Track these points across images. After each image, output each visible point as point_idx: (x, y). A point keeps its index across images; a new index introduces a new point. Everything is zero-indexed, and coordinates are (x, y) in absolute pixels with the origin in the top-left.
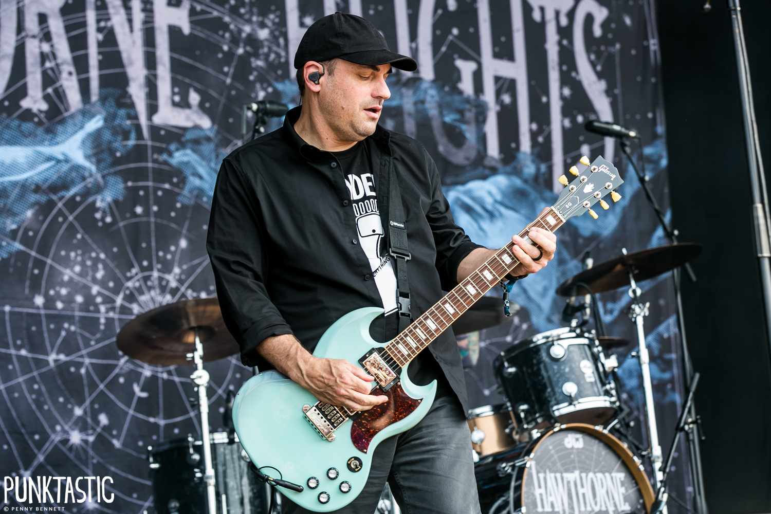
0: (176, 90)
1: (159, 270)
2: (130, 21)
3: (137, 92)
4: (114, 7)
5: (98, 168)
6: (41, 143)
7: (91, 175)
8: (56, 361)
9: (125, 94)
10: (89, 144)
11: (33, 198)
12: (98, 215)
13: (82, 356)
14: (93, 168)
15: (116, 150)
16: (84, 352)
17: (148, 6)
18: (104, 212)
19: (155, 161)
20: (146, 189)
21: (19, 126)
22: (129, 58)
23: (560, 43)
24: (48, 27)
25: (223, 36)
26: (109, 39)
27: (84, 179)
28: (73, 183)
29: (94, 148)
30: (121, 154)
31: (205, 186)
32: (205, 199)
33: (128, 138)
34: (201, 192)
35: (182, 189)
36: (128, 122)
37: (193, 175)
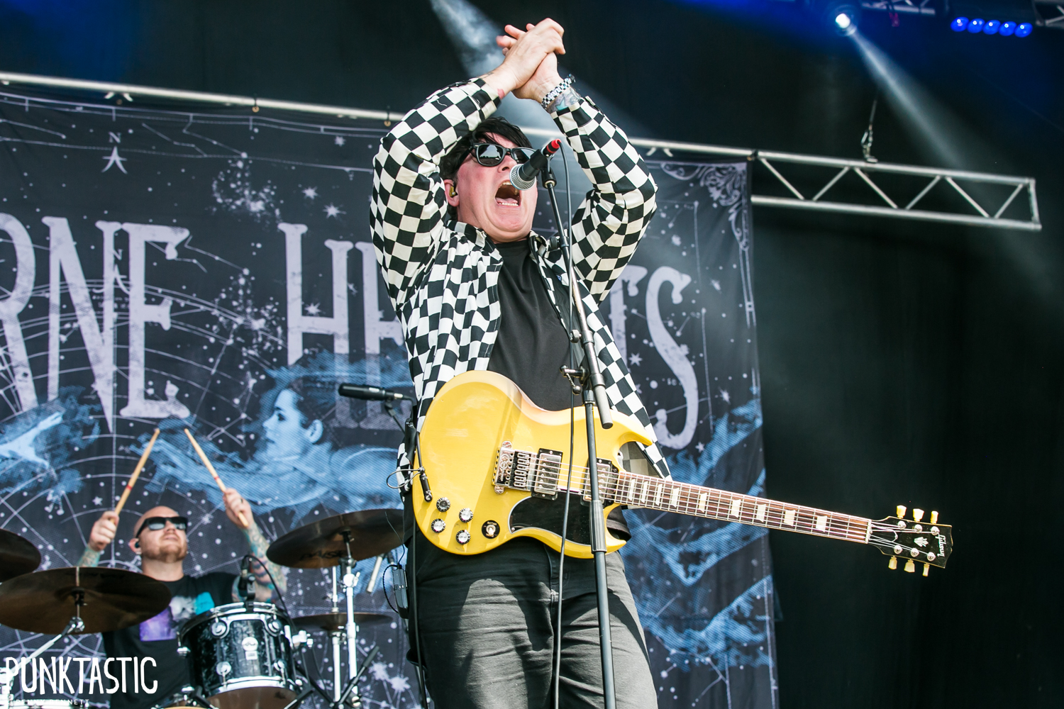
0: (151, 383)
1: (117, 558)
2: (100, 322)
3: (104, 389)
4: (82, 309)
5: (52, 464)
7: (43, 470)
9: (90, 390)
10: (42, 441)
12: (49, 509)
13: (19, 646)
14: (47, 464)
15: (75, 445)
16: (21, 642)
17: (123, 306)
18: (56, 505)
19: (118, 453)
20: (107, 481)
22: (97, 356)
23: (627, 313)
24: (3, 332)
25: (210, 329)
26: (74, 340)
27: (34, 474)
28: (20, 479)
29: (48, 444)
30: (80, 448)
31: (179, 473)
32: (177, 486)
33: (90, 433)
34: (173, 479)
35: (151, 478)
36: (91, 417)
37: (165, 464)
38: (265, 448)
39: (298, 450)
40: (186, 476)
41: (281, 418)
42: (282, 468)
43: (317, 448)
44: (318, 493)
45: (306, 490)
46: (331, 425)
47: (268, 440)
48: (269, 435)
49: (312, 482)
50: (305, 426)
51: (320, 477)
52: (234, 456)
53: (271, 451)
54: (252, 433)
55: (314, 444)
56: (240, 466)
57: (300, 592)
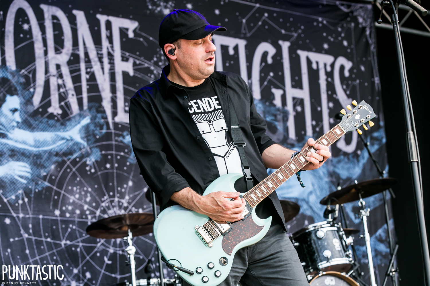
0: (127, 104)
1: (118, 197)
2: (103, 69)
3: (107, 105)
4: (94, 61)
5: (88, 144)
6: (59, 130)
7: (84, 148)
8: (65, 244)
9: (101, 106)
10: (83, 131)
11: (55, 159)
12: (88, 168)
14: (85, 144)
15: (96, 135)
16: (79, 240)
17: (112, 61)
18: (91, 167)
19: (116, 141)
20: (111, 155)
21: (47, 122)
22: (102, 87)
23: (326, 80)
24: (61, 71)
25: (150, 77)
26: (92, 78)
27: (81, 149)
28: (75, 151)
29: (86, 133)
30: (99, 137)
33: (102, 129)
35: (130, 155)
36: (102, 121)
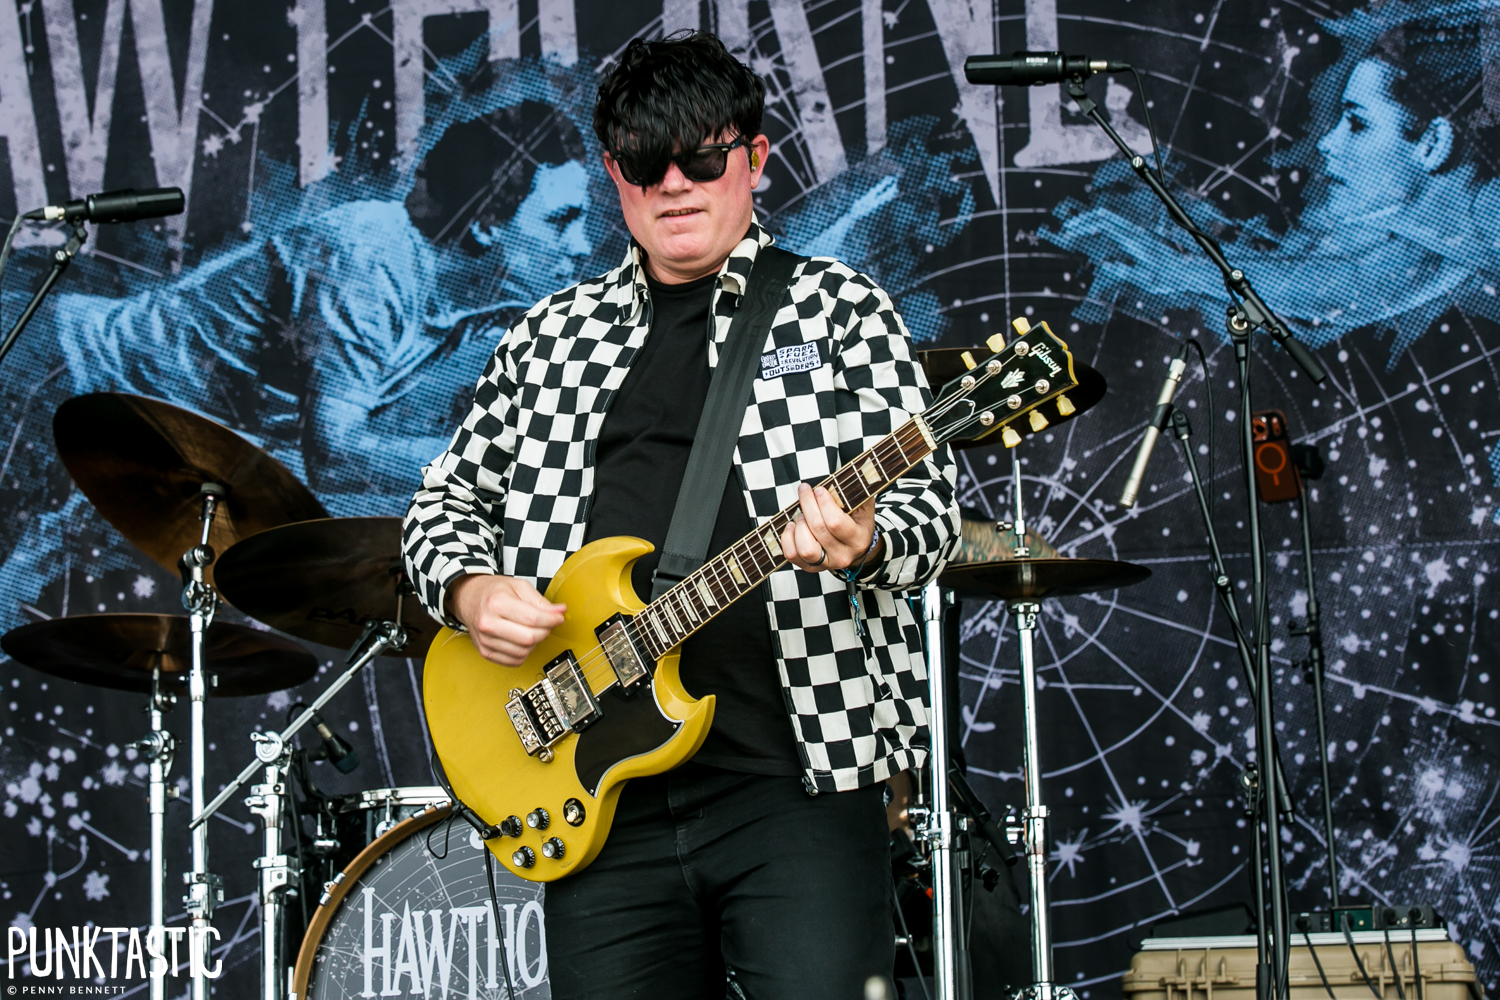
1: (1025, 469)
3: (979, 115)
9: (950, 120)
20: (995, 307)
22: (961, 43)
24: (770, 24)
26: (913, 19)
30: (935, 246)
31: (1142, 277)
32: (1139, 305)
33: (955, 212)
34: (1131, 290)
35: (1085, 292)
36: (955, 179)
37: (1112, 260)
38: (1324, 197)
39: (1399, 192)
40: (1156, 281)
41: (1358, 126)
42: (1363, 238)
43: (1441, 181)
44: (1448, 282)
45: (1421, 280)
46: (1473, 125)
47: (1331, 179)
48: (1334, 167)
49: (1433, 261)
50: (1412, 134)
51: (1452, 244)
52: (1256, 225)
53: (1340, 203)
54: (1294, 168)
55: (1433, 173)
56: (1271, 245)
57: (1413, 511)
